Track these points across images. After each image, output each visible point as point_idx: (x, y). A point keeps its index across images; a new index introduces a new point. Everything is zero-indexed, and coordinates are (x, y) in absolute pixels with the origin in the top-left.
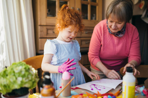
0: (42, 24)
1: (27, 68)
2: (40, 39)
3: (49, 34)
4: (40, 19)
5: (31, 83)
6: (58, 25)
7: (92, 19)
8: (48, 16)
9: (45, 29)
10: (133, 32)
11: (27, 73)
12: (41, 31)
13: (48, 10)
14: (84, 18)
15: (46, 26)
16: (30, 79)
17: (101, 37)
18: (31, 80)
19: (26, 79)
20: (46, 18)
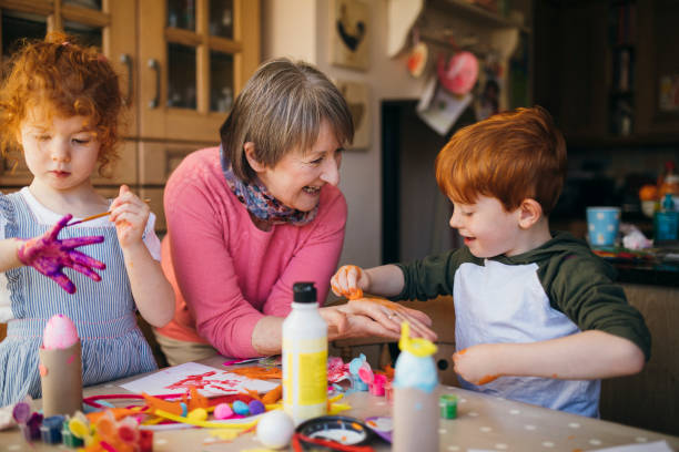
7: (214, 106)
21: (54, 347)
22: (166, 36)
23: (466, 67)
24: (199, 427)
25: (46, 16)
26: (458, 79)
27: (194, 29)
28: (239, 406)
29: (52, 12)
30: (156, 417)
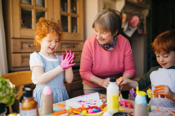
0: (16, 37)
1: (4, 82)
2: (13, 54)
3: (24, 48)
4: (13, 32)
5: (9, 97)
6: (37, 37)
7: (72, 31)
8: (22, 27)
9: (19, 42)
10: (125, 46)
11: (4, 87)
12: (14, 45)
13: (22, 21)
14: (64, 31)
15: (20, 39)
16: (8, 93)
17: (92, 53)
18: (9, 95)
19: (3, 94)
20: (20, 29)
21: (46, 95)
22: (60, 14)
23: (136, 19)
24: (85, 115)
25: (31, 9)
26: (134, 23)
27: (67, 11)
28: (94, 110)
29: (33, 8)
30: (73, 113)
